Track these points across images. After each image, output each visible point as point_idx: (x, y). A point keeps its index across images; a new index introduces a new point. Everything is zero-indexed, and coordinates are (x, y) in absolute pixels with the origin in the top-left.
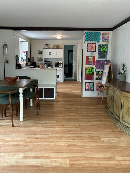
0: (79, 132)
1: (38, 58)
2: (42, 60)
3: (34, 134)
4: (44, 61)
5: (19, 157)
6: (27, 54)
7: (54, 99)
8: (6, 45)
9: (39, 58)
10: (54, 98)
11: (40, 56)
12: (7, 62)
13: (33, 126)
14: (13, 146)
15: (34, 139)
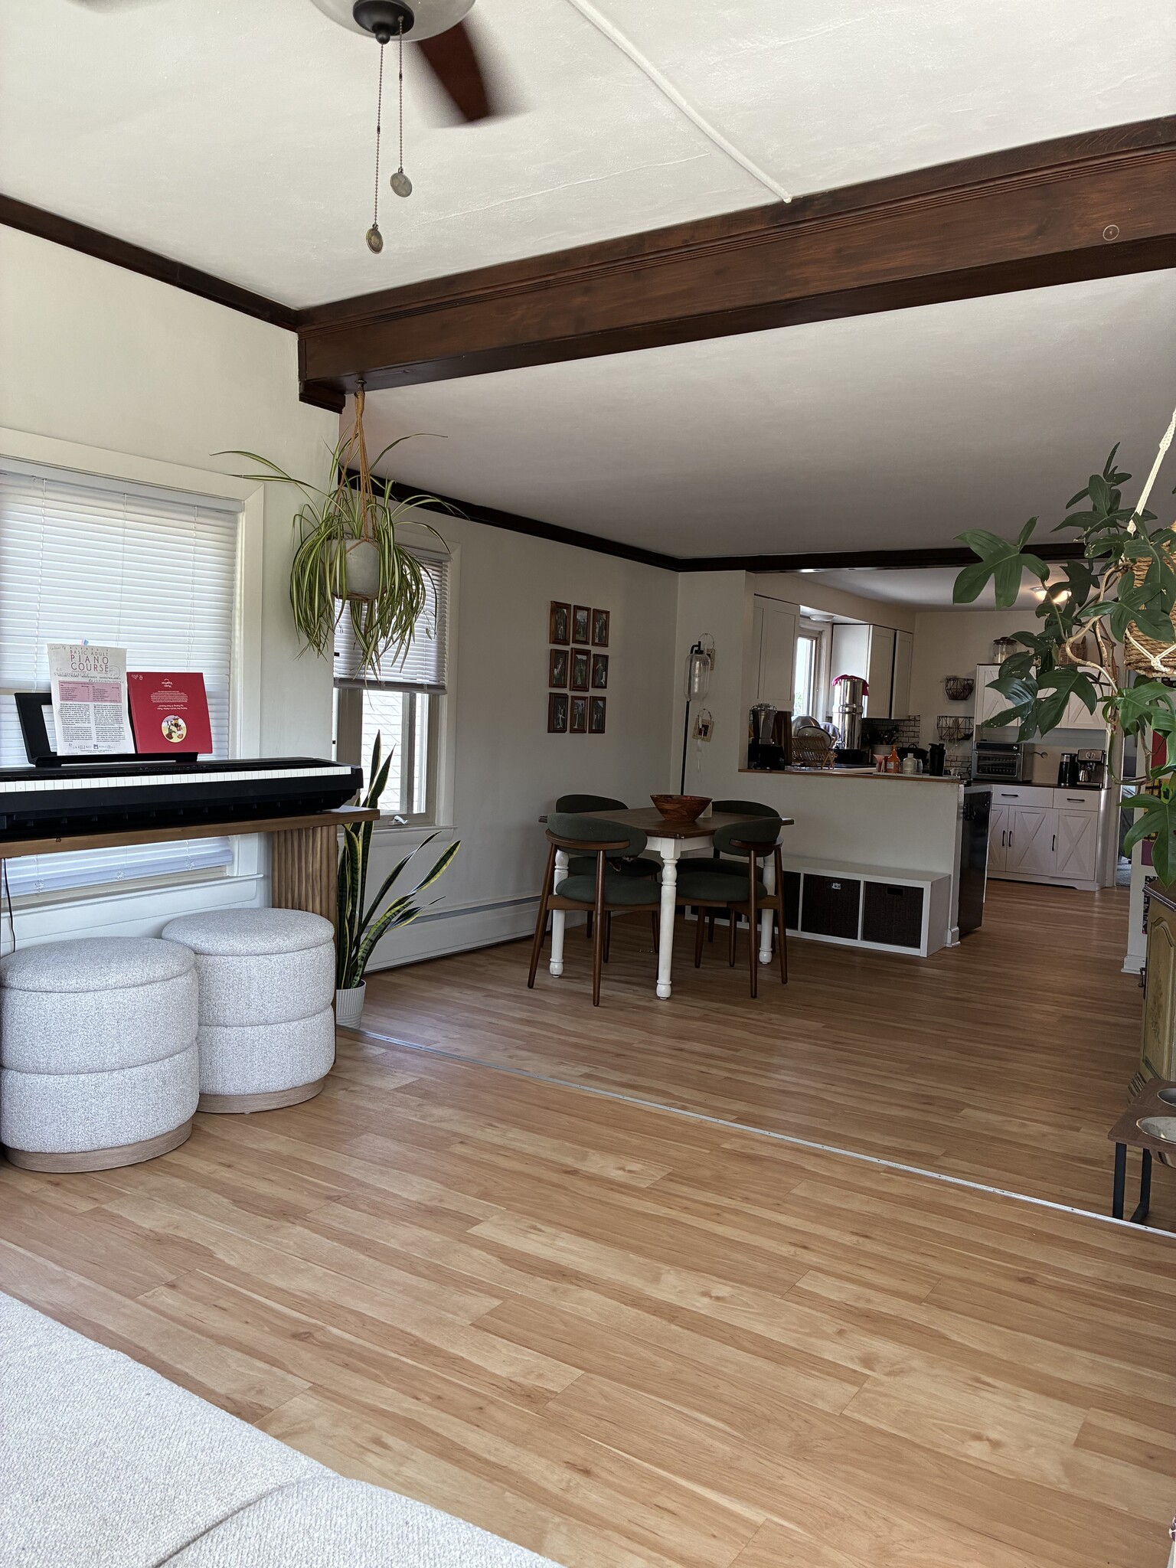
0: (890, 1075)
1: (943, 723)
2: (968, 737)
3: (680, 1038)
4: (974, 746)
5: (572, 1073)
6: (854, 698)
7: (922, 952)
8: (699, 646)
9: (950, 722)
10: (918, 946)
11: (958, 709)
12: (704, 730)
13: (704, 1019)
14: (576, 1046)
15: (669, 1048)
